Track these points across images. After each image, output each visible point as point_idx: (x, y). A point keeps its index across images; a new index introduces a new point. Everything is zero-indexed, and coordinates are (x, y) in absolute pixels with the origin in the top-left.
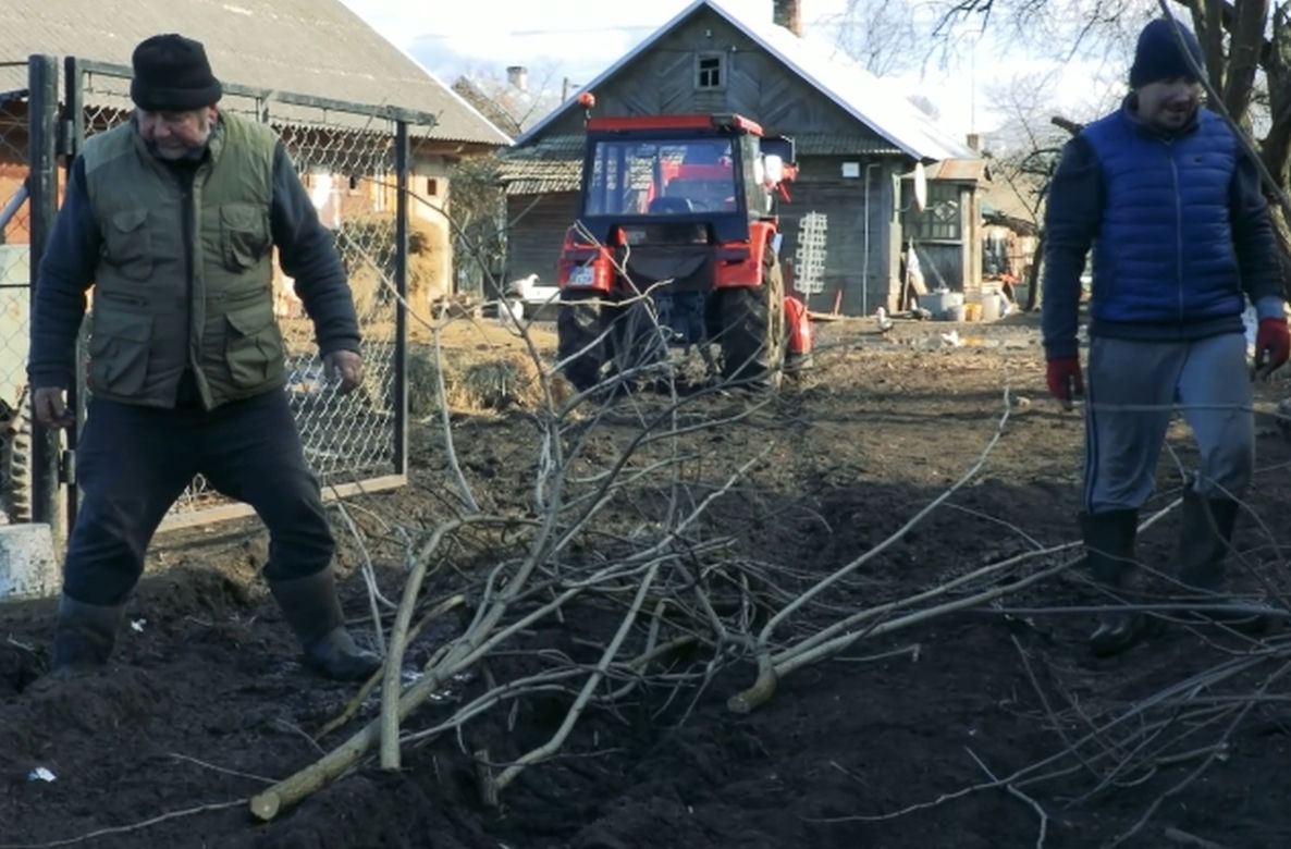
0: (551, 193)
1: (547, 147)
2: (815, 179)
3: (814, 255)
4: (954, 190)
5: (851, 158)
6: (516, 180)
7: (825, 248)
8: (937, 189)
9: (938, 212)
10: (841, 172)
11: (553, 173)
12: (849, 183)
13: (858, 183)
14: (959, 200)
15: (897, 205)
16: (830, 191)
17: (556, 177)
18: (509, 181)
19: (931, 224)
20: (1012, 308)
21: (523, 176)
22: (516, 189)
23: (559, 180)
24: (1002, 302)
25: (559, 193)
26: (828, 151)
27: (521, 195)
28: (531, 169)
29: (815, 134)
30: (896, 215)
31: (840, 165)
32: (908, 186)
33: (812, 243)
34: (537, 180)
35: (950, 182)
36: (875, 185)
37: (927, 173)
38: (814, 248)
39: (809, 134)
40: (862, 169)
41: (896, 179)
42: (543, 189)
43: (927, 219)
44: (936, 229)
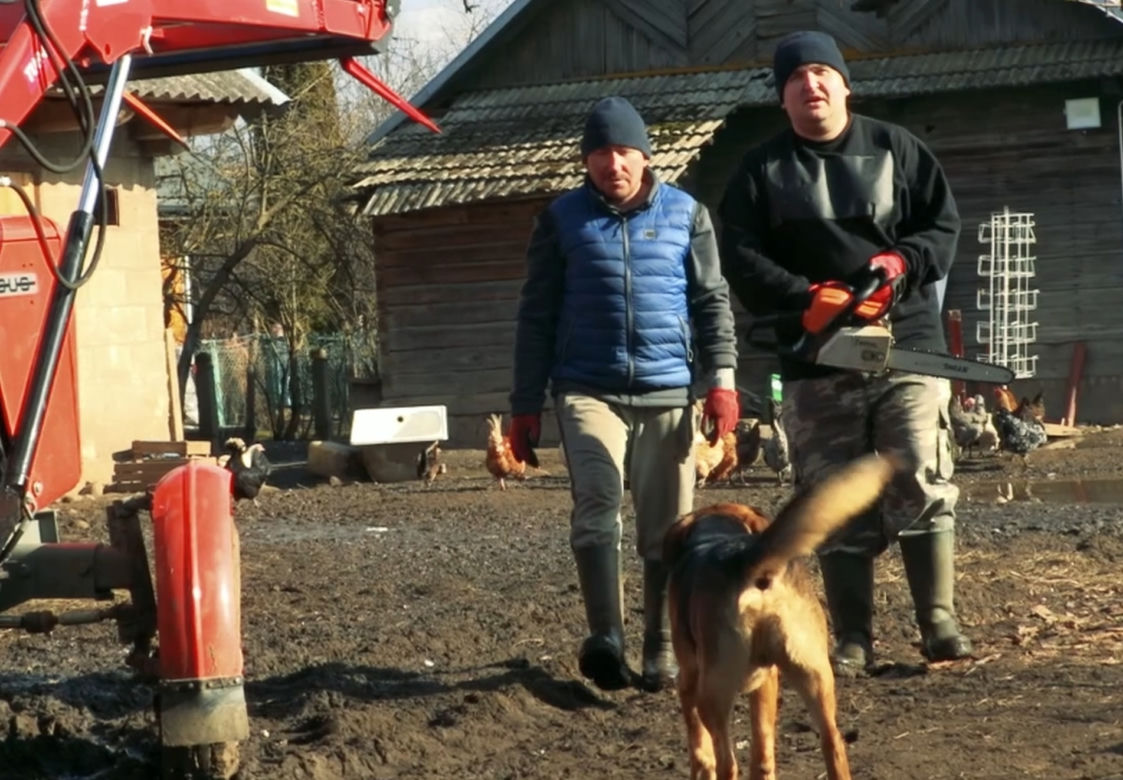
0: (450, 207)
1: (461, 116)
2: (1012, 140)
3: (1012, 299)
5: (1082, 88)
6: (383, 185)
7: (1035, 283)
10: (1064, 120)
11: (462, 167)
12: (1082, 143)
13: (1104, 141)
16: (1046, 163)
17: (463, 174)
18: (371, 189)
21: (402, 177)
22: (384, 205)
23: (470, 180)
25: (466, 205)
26: (1028, 77)
27: (391, 215)
28: (418, 164)
29: (1005, 46)
31: (1061, 106)
33: (1007, 275)
34: (426, 182)
38: (1013, 284)
39: (992, 46)
40: (1105, 111)
42: (434, 200)
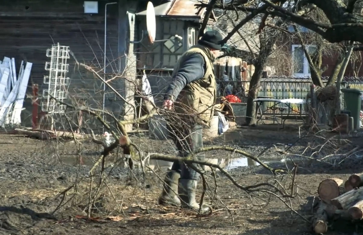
2: (61, 15)
3: (59, 81)
4: (181, 26)
7: (68, 75)
8: (166, 25)
9: (169, 44)
10: (83, 9)
12: (90, 19)
13: (98, 19)
14: (185, 35)
15: (132, 38)
16: (73, 26)
19: (162, 55)
20: (229, 126)
24: (220, 121)
30: (132, 46)
31: (82, 3)
32: (141, 22)
33: (57, 70)
35: (178, 18)
36: (112, 21)
37: (156, 11)
38: (59, 74)
40: (101, 7)
41: (131, 15)
43: (158, 50)
44: (166, 58)
